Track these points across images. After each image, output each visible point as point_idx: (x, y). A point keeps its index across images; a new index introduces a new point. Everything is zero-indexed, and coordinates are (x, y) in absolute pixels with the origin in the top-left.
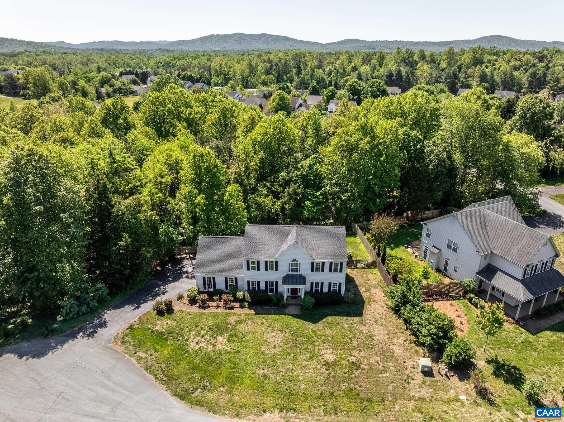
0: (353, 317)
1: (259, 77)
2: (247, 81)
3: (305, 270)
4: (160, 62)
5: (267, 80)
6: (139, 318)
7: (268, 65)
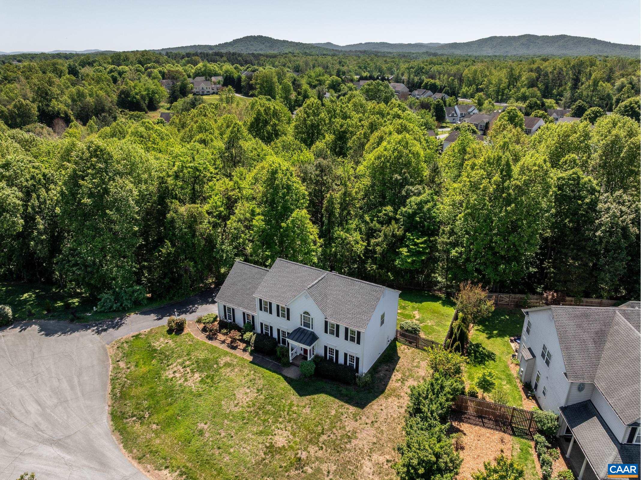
3: (318, 328)
7: (534, 75)
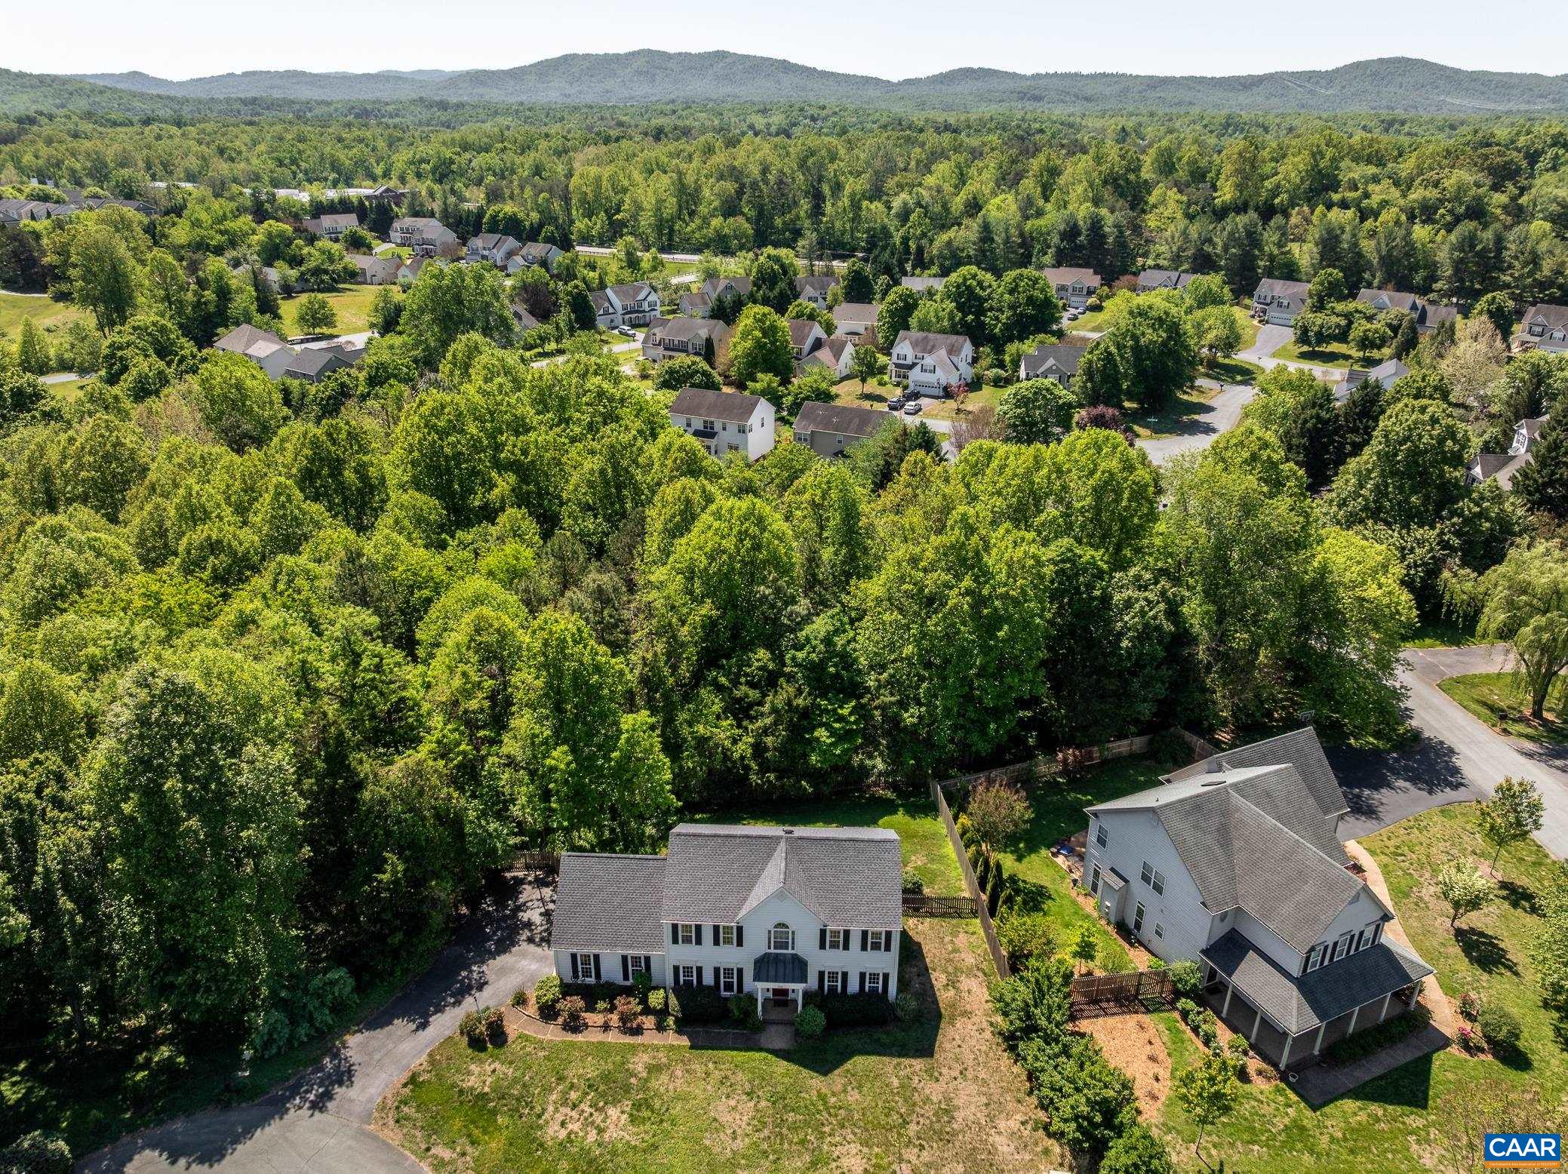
0: (914, 1057)
1: (706, 222)
2: (672, 230)
3: (805, 945)
4: (422, 161)
5: (726, 231)
6: (430, 1055)
7: (730, 187)
